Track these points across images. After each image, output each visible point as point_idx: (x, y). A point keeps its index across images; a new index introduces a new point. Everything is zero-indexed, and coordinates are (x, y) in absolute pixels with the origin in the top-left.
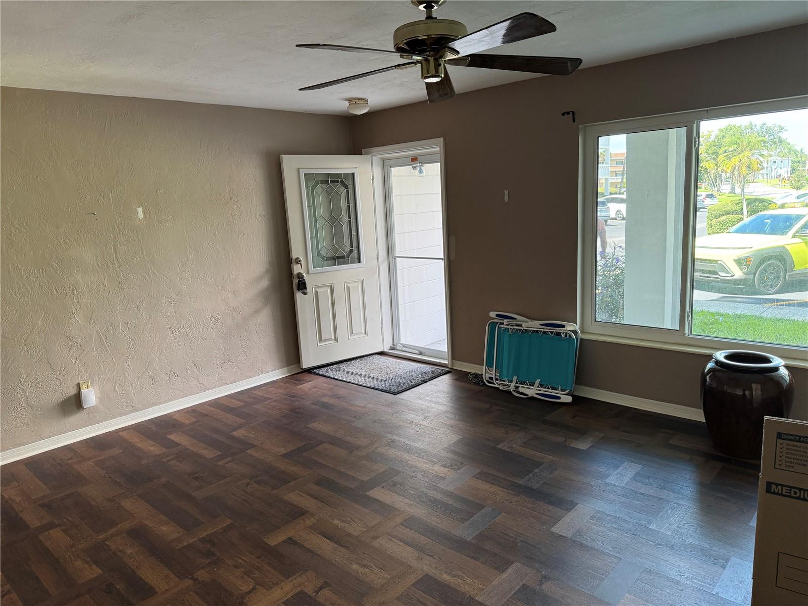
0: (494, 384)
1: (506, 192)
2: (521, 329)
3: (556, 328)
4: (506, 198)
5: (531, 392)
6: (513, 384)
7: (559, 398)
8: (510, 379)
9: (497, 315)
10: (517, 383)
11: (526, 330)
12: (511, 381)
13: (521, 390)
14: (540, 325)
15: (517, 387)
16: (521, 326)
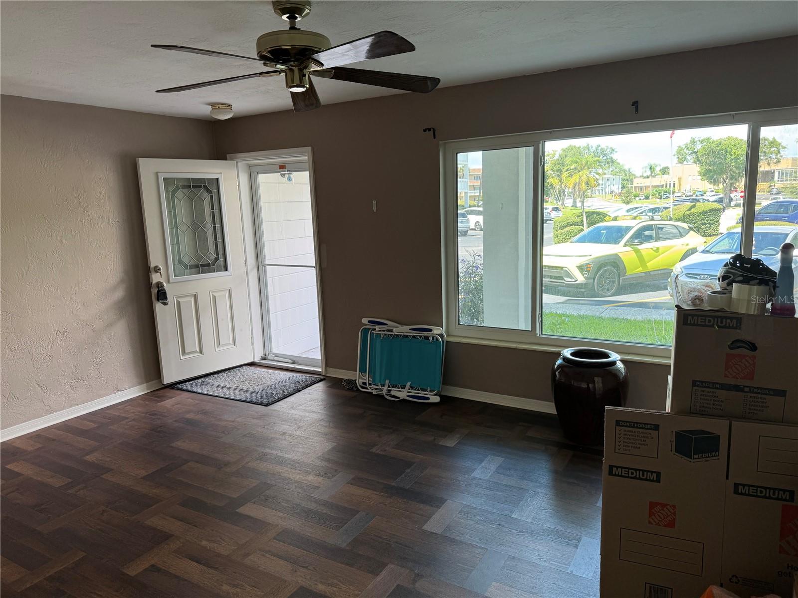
0: (367, 389)
1: (374, 202)
2: (392, 335)
3: (424, 332)
4: (375, 209)
5: (402, 394)
6: (385, 388)
7: (428, 399)
8: (383, 383)
9: (369, 322)
10: (389, 387)
11: (397, 335)
12: (383, 385)
13: (393, 393)
14: (410, 329)
15: (389, 391)
16: (392, 331)
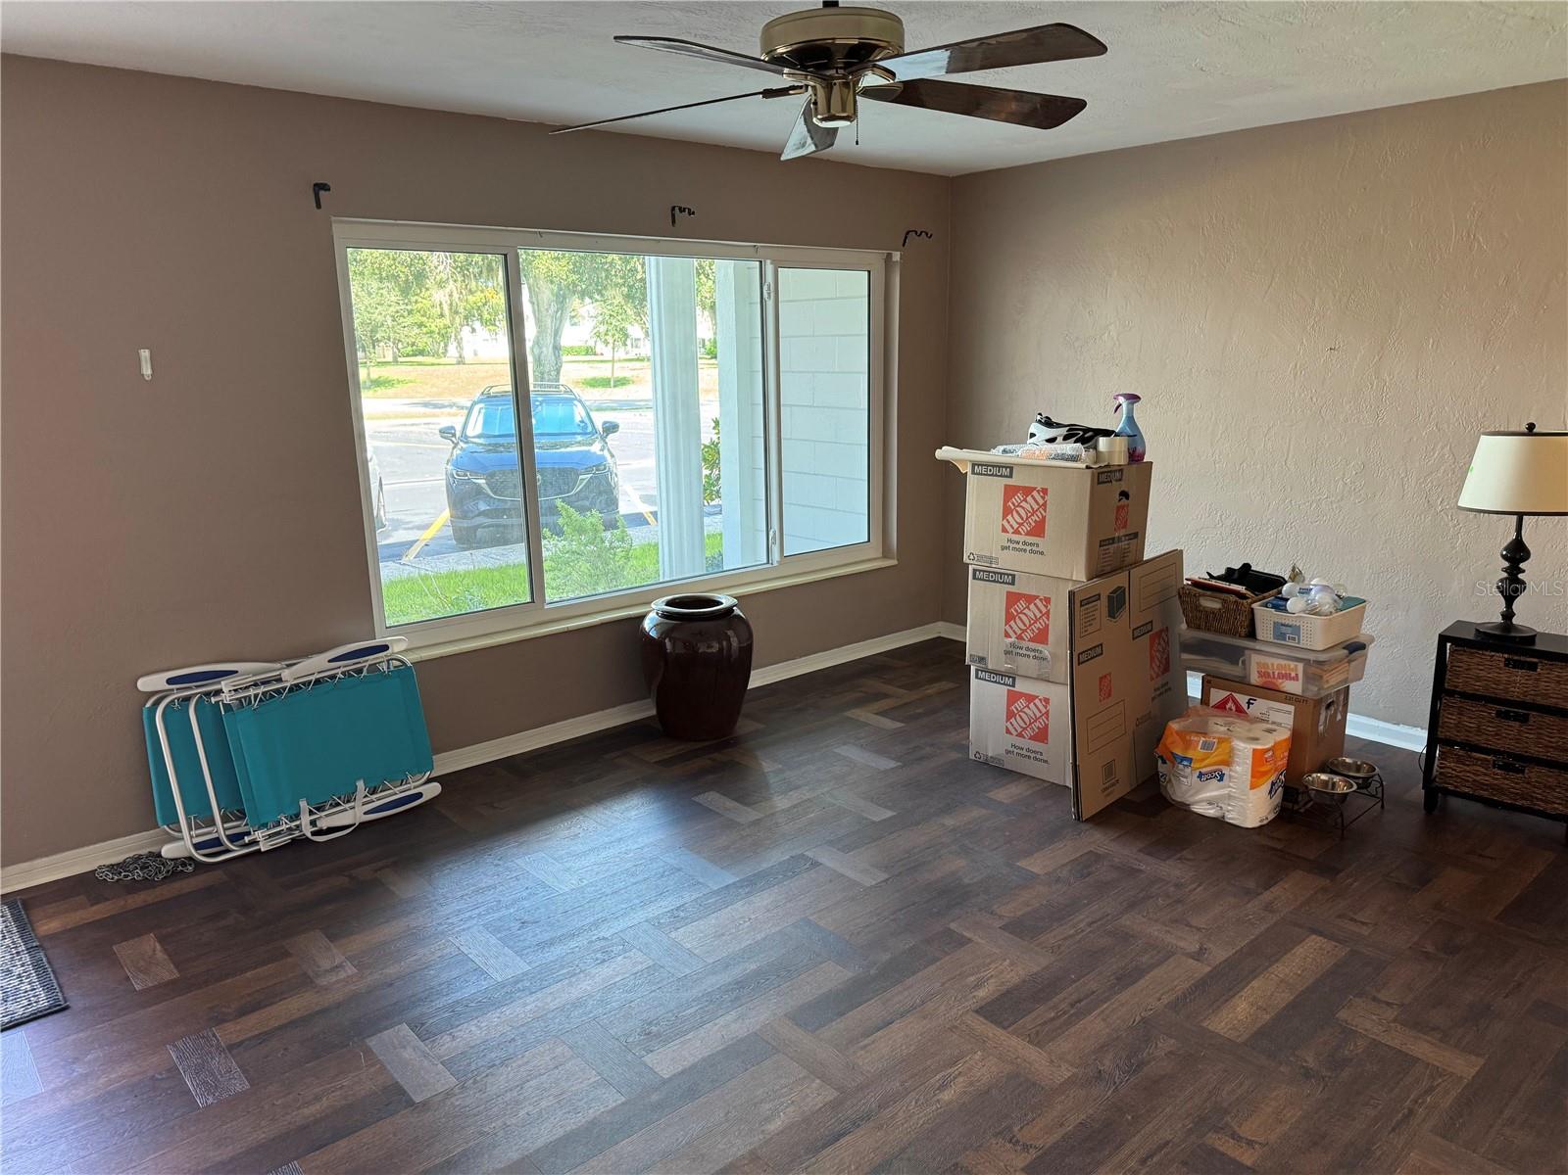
1: (145, 354)
2: (284, 689)
3: (367, 658)
4: (147, 371)
5: (352, 815)
6: (305, 819)
7: (419, 795)
8: (293, 812)
9: (170, 681)
10: (311, 813)
11: (297, 685)
12: (297, 816)
13: (323, 824)
14: (330, 661)
15: (313, 823)
16: (279, 680)
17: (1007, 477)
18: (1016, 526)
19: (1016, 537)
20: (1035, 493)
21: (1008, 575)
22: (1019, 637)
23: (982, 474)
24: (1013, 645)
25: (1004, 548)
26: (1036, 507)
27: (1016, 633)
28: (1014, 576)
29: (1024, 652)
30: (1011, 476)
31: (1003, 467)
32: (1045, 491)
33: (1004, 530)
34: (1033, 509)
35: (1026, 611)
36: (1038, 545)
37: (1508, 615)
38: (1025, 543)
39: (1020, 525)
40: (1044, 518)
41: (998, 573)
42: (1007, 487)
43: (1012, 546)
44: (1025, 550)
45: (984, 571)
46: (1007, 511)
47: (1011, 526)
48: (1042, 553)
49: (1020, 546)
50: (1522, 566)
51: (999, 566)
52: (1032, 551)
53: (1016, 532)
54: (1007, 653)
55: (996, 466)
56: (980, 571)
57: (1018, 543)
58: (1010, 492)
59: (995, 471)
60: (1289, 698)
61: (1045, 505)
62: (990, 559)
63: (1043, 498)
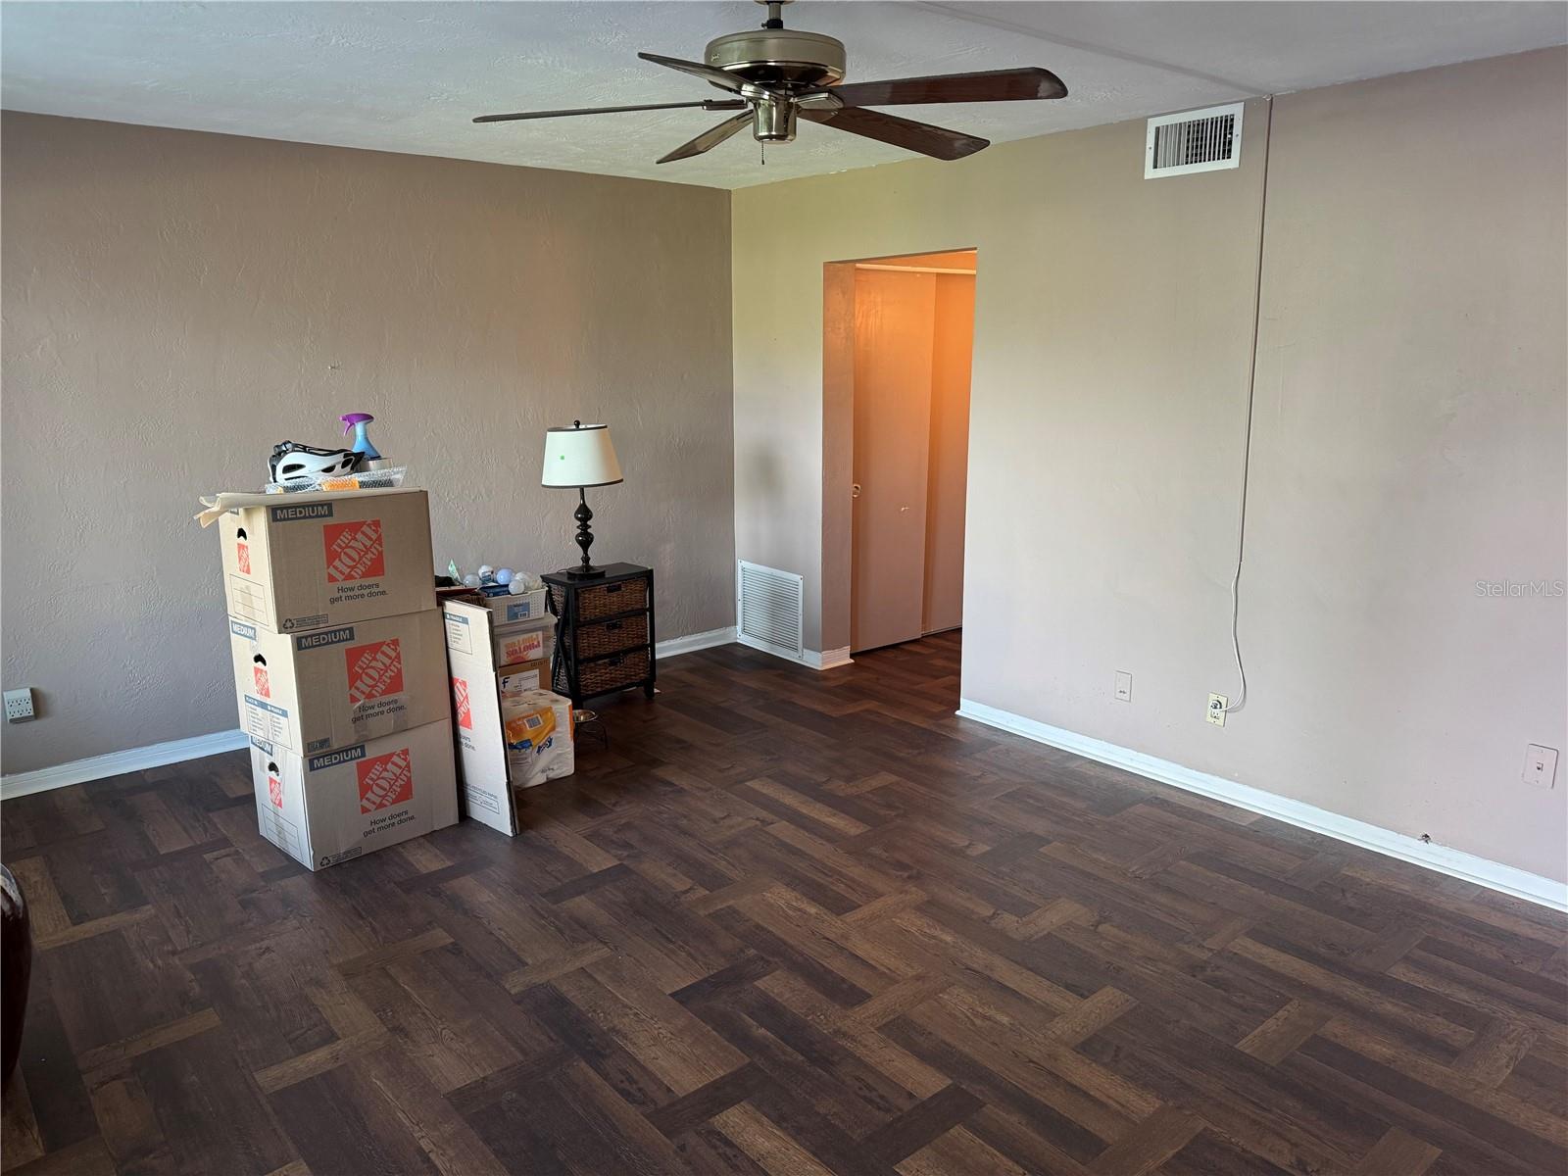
17: (325, 516)
18: (347, 571)
19: (349, 584)
20: (365, 528)
21: (344, 630)
22: (370, 696)
23: (289, 519)
24: (362, 708)
25: (333, 601)
26: (368, 543)
27: (364, 693)
28: (351, 630)
29: (377, 710)
30: (331, 514)
31: (317, 506)
32: (377, 524)
33: (332, 579)
34: (365, 546)
35: (373, 664)
36: (377, 586)
37: (586, 559)
38: (361, 587)
39: (352, 568)
40: (381, 553)
41: (331, 632)
42: (327, 528)
43: (344, 595)
44: (362, 596)
45: (311, 636)
46: (332, 557)
47: (341, 572)
48: (383, 593)
49: (356, 592)
50: (588, 523)
51: (330, 624)
52: (371, 595)
53: (349, 577)
54: (355, 720)
55: (308, 506)
56: (306, 637)
57: (352, 589)
58: (332, 534)
59: (307, 512)
60: (535, 664)
61: (379, 538)
62: (317, 620)
63: (376, 532)
